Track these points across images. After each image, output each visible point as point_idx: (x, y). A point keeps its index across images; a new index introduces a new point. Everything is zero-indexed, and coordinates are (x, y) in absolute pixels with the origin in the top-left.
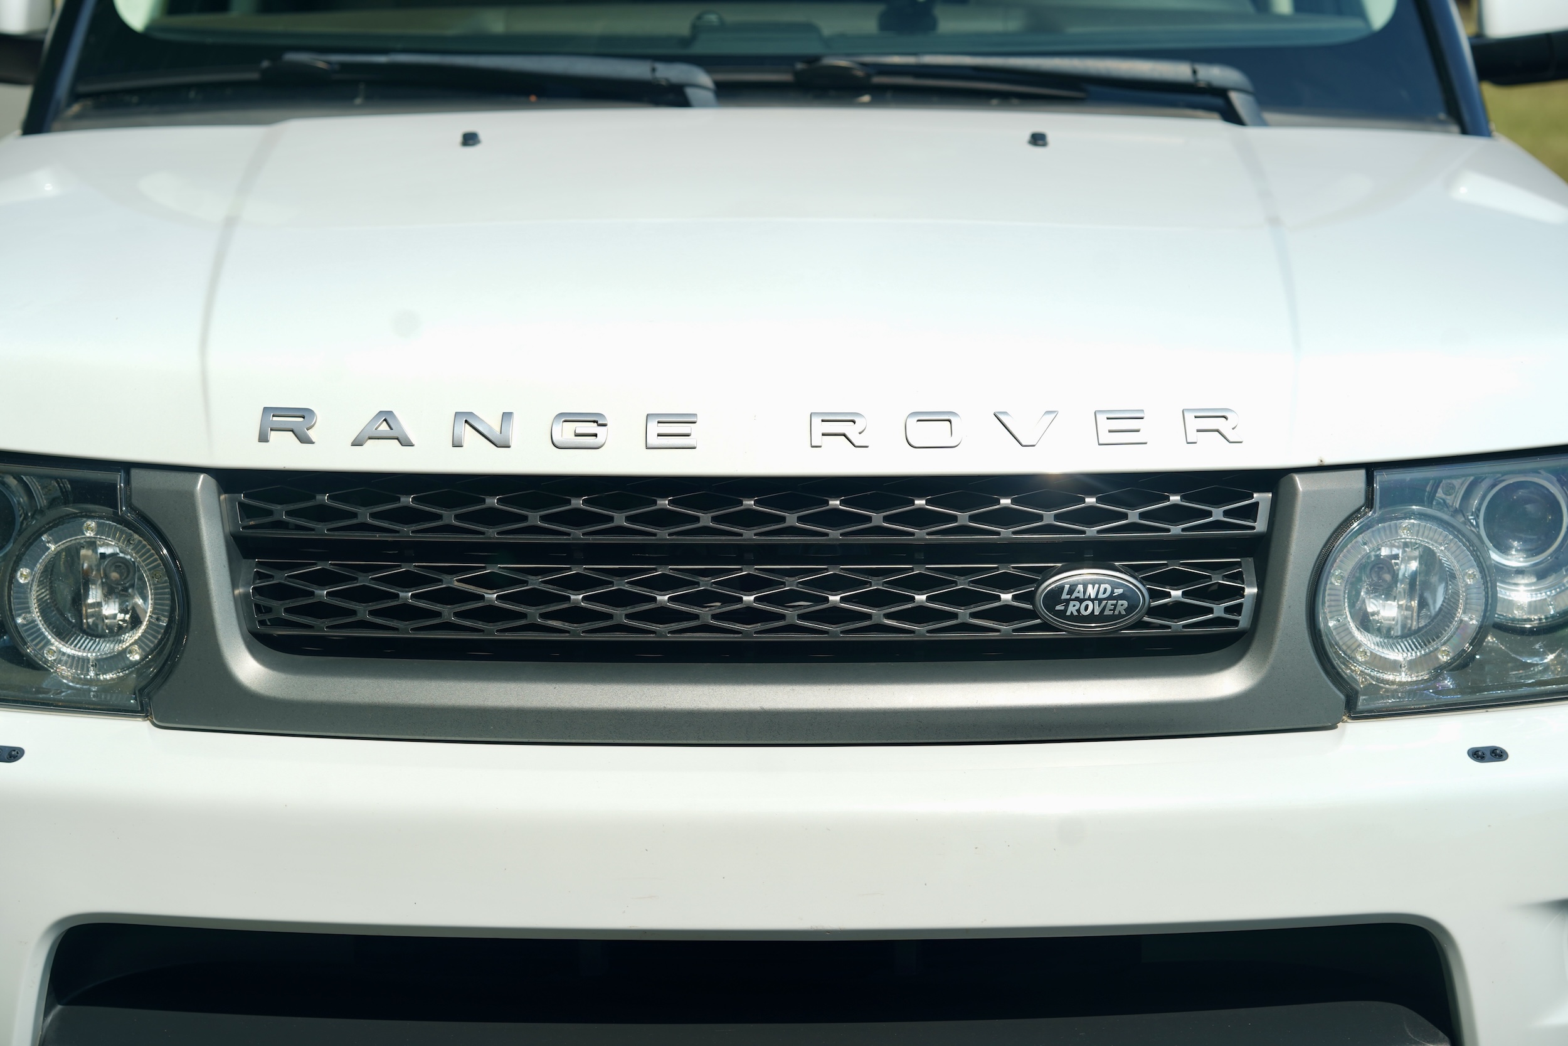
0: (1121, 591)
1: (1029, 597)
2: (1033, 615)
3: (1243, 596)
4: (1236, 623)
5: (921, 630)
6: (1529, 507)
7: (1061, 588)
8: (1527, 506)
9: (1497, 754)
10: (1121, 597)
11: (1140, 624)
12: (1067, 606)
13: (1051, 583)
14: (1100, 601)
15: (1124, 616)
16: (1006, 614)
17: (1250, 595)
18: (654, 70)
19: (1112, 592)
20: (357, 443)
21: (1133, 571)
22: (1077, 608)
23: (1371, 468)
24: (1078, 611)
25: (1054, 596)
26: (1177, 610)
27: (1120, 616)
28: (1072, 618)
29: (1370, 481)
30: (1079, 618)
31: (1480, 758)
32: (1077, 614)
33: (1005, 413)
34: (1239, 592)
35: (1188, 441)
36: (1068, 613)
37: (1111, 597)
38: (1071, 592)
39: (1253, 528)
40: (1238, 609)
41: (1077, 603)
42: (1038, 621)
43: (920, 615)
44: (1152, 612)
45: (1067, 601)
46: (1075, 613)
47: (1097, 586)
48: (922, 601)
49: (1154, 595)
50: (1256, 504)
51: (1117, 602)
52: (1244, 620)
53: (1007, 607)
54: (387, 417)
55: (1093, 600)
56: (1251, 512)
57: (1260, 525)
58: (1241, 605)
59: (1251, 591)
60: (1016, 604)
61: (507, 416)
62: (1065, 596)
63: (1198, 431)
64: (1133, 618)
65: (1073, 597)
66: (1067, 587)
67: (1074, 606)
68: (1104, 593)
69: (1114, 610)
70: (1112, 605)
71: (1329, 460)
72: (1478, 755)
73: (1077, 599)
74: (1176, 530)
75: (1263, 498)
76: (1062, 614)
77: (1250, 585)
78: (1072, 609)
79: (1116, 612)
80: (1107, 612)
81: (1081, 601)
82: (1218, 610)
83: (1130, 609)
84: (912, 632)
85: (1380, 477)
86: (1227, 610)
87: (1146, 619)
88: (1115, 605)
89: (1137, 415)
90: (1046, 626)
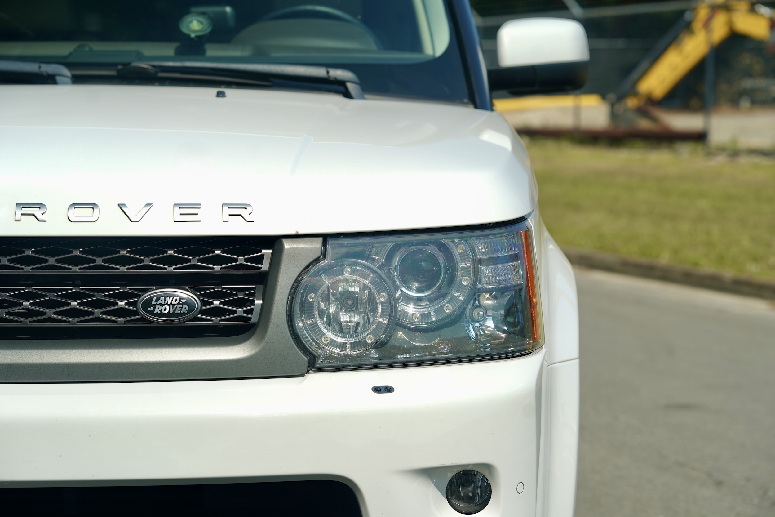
0: (185, 301)
1: (134, 304)
2: (136, 313)
3: (254, 305)
4: (249, 319)
5: (74, 321)
6: (423, 264)
7: (152, 298)
8: (422, 263)
9: (388, 389)
10: (185, 304)
11: (196, 319)
12: (154, 309)
13: (146, 296)
14: (173, 305)
15: (187, 314)
16: (121, 312)
17: (258, 304)
18: (40, 67)
19: (180, 301)
21: (194, 291)
22: (160, 309)
23: (325, 237)
24: (161, 311)
25: (147, 303)
26: (217, 312)
27: (184, 314)
28: (157, 315)
29: (325, 243)
30: (161, 315)
31: (378, 391)
32: (160, 313)
33: (124, 205)
34: (252, 302)
35: (224, 220)
36: (155, 312)
37: (179, 304)
38: (157, 301)
39: (261, 268)
40: (251, 312)
41: (160, 307)
42: (139, 317)
43: (74, 313)
44: (202, 312)
45: (155, 306)
46: (159, 312)
47: (172, 298)
48: (75, 305)
49: (204, 303)
50: (263, 256)
51: (183, 307)
52: (254, 318)
53: (122, 309)
55: (169, 305)
56: (260, 260)
57: (265, 266)
58: (252, 309)
59: (258, 302)
60: (126, 307)
62: (153, 303)
63: (229, 215)
64: (192, 315)
65: (158, 303)
66: (155, 298)
67: (159, 308)
68: (175, 301)
69: (181, 311)
70: (180, 308)
71: (302, 232)
72: (377, 390)
73: (160, 304)
74: (217, 268)
75: (267, 252)
76: (152, 313)
77: (258, 299)
78: (157, 310)
79: (182, 312)
80: (177, 312)
81: (162, 306)
82: (240, 312)
83: (189, 311)
84: (69, 322)
85: (330, 243)
86: (245, 312)
87: (199, 316)
88: (182, 308)
89: (197, 206)
90: (143, 320)
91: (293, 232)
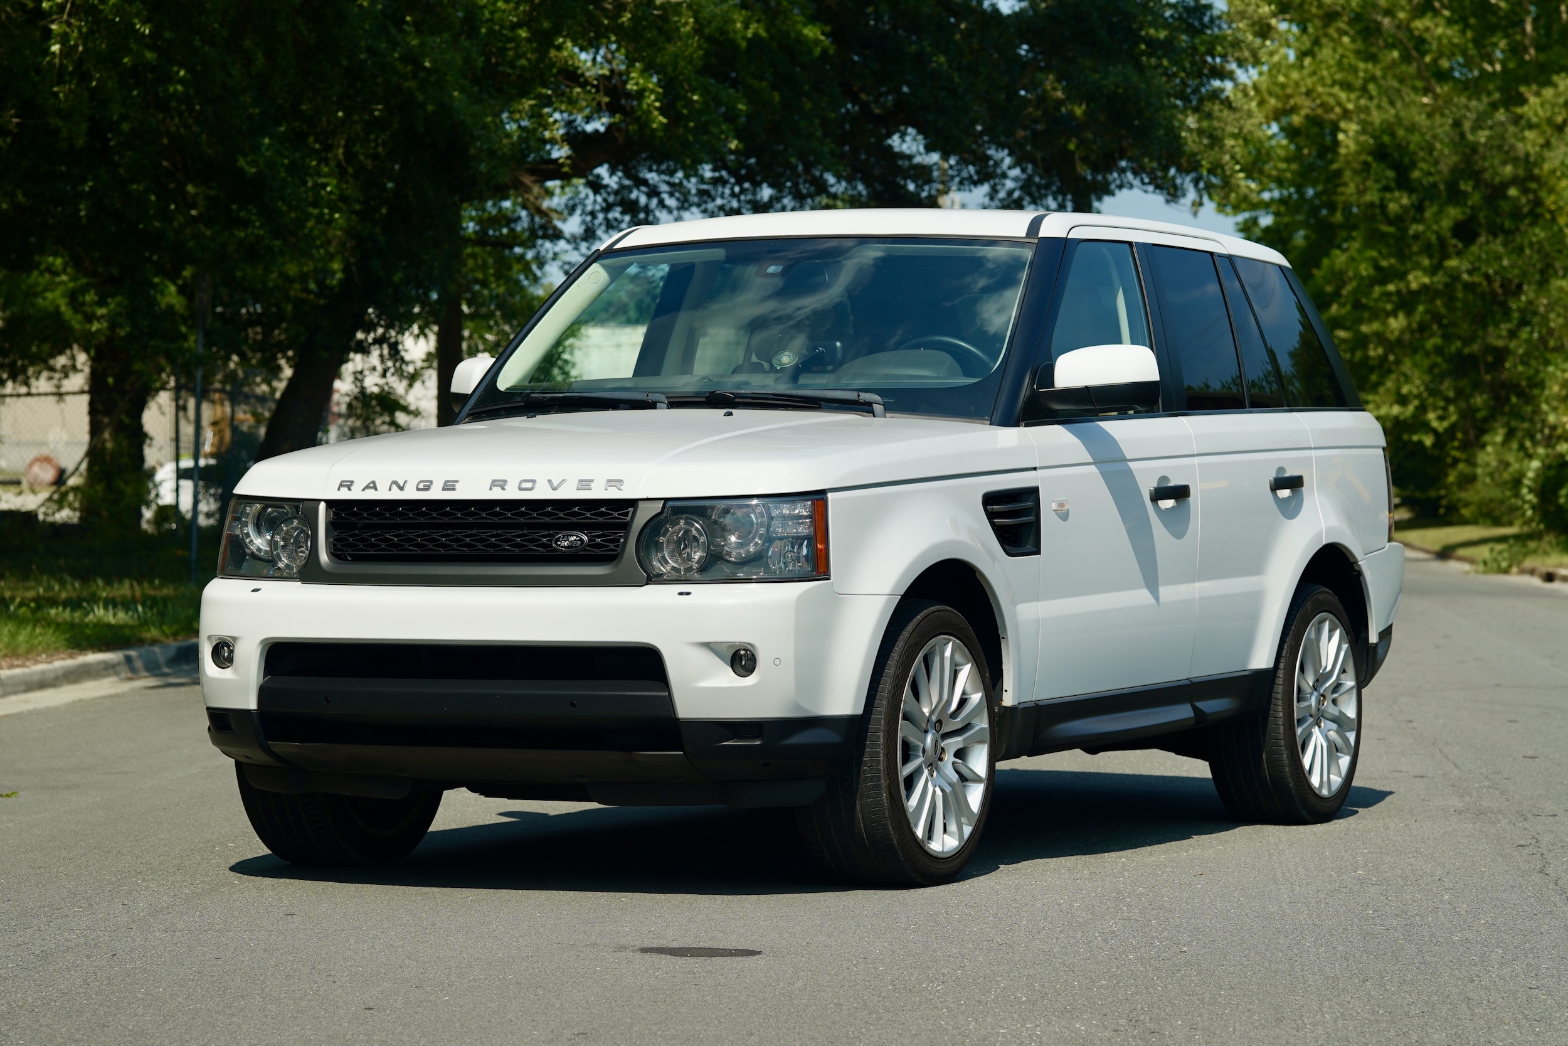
0: (579, 539)
2: (551, 546)
4: (615, 551)
5: (517, 551)
7: (560, 537)
8: (743, 520)
9: (688, 594)
11: (585, 550)
12: (561, 543)
13: (557, 536)
14: (572, 542)
15: (580, 547)
16: (543, 546)
17: (621, 542)
18: (647, 396)
19: (577, 539)
20: (363, 490)
21: (586, 533)
23: (666, 500)
24: (565, 545)
25: (557, 540)
26: (598, 546)
28: (563, 547)
29: (665, 504)
30: (565, 548)
31: (681, 596)
33: (551, 481)
34: (618, 541)
35: (607, 489)
37: (576, 541)
39: (624, 520)
42: (553, 549)
43: (518, 546)
44: (589, 546)
47: (572, 537)
48: (519, 541)
49: (591, 541)
50: (628, 511)
51: (578, 542)
52: (617, 550)
53: (544, 544)
54: (374, 482)
55: (570, 542)
56: (626, 514)
57: (628, 519)
58: (617, 545)
59: (622, 540)
60: (546, 543)
61: (406, 482)
62: (561, 540)
63: (610, 486)
64: (584, 548)
65: (563, 540)
66: (563, 537)
67: (563, 543)
68: (574, 539)
70: (576, 543)
71: (650, 497)
72: (681, 594)
74: (602, 519)
75: (631, 509)
76: (559, 545)
77: (621, 538)
78: (563, 545)
79: (578, 546)
80: (574, 546)
81: (566, 542)
82: (611, 546)
83: (582, 545)
84: (515, 551)
85: (670, 504)
86: (613, 546)
87: (588, 548)
89: (592, 481)
90: (555, 550)
91: (645, 497)
